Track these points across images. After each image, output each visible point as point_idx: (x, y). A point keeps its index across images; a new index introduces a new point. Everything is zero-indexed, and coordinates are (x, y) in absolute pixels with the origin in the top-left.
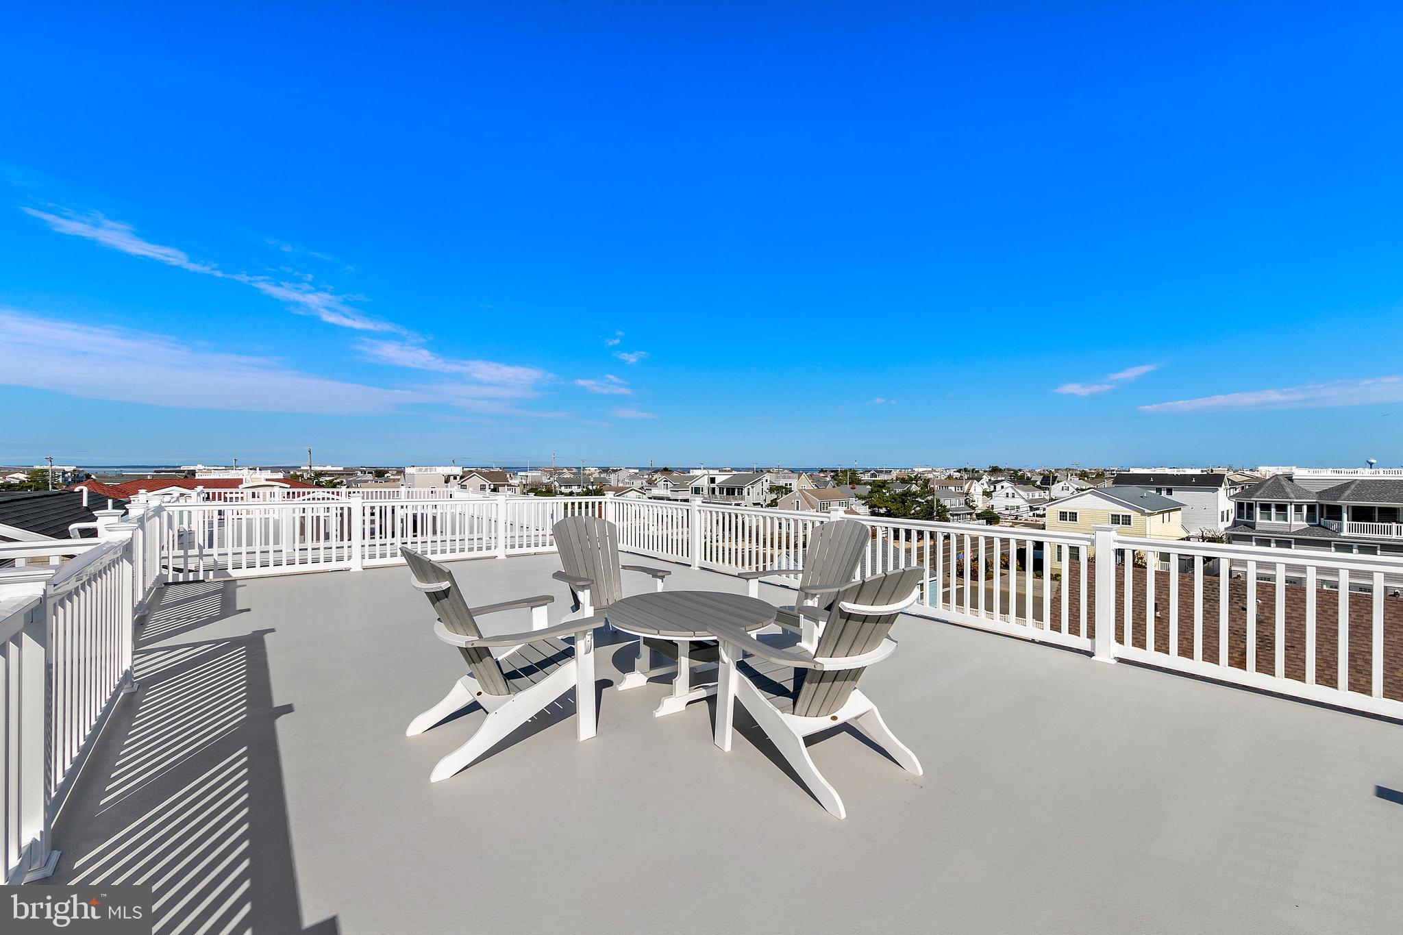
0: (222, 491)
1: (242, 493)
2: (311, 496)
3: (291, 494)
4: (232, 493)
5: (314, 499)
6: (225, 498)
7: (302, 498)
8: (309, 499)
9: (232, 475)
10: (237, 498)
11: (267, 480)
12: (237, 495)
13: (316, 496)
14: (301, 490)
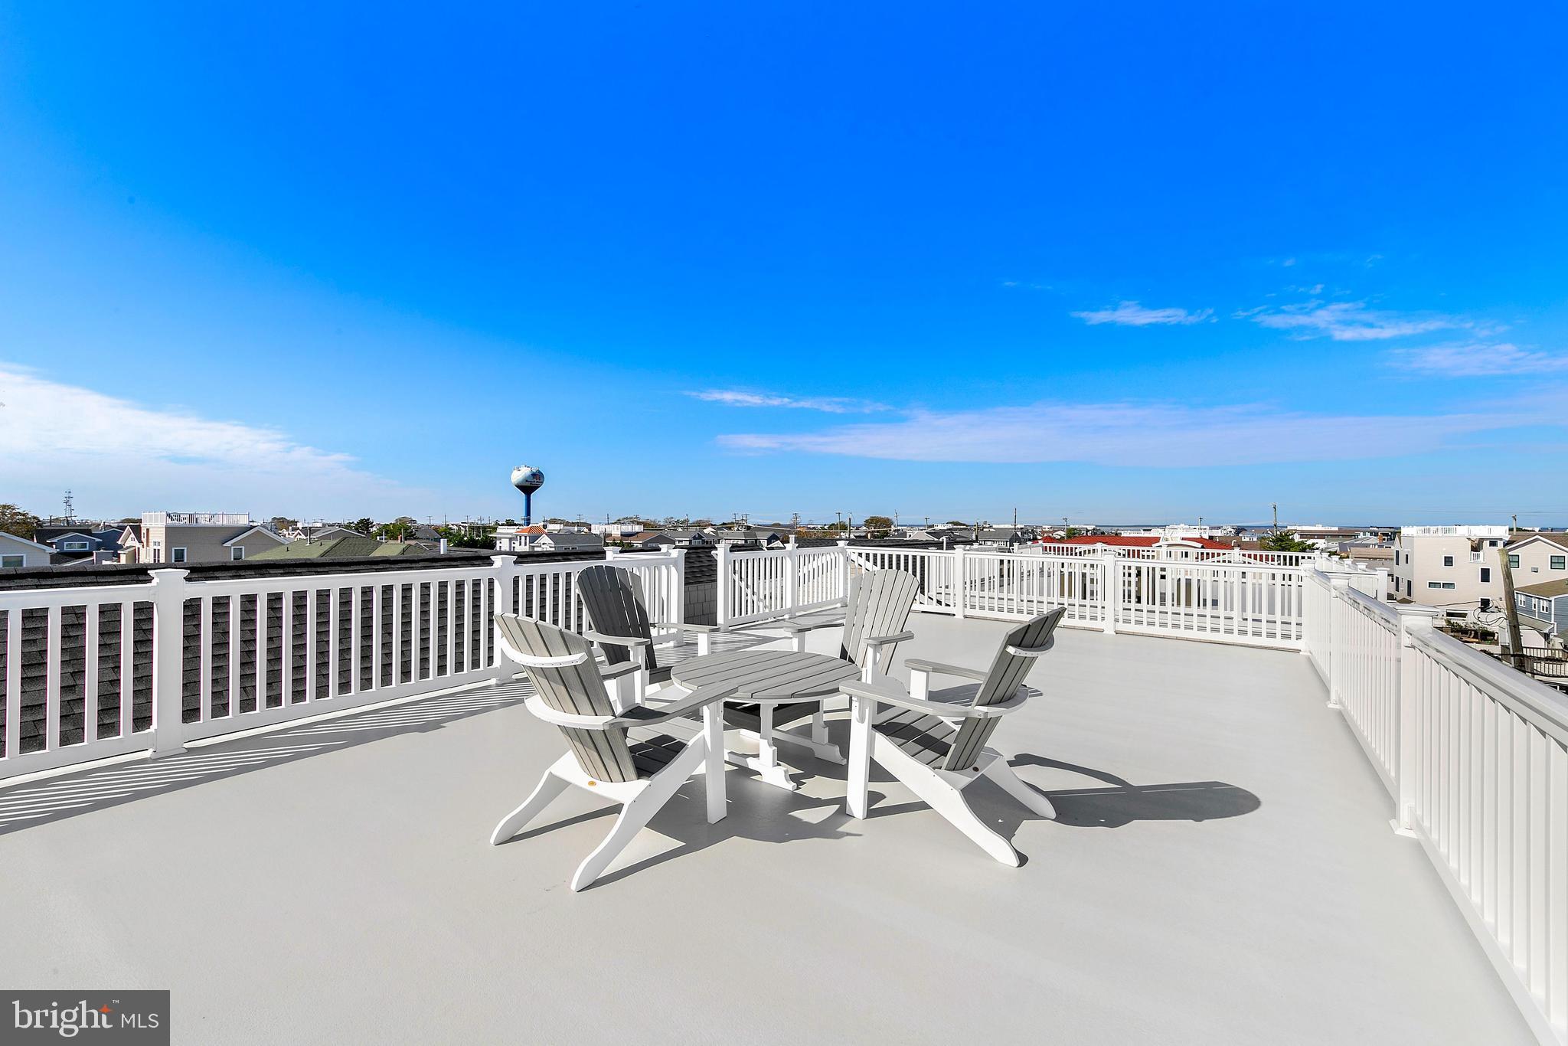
0: (1141, 548)
1: (1153, 551)
2: (1221, 558)
3: (1205, 554)
4: (1148, 551)
5: (1224, 561)
6: (1143, 556)
7: (1211, 559)
8: (1219, 562)
9: (1153, 533)
10: (1148, 556)
11: (1183, 539)
12: (1148, 553)
13: (1226, 557)
14: (1216, 551)
